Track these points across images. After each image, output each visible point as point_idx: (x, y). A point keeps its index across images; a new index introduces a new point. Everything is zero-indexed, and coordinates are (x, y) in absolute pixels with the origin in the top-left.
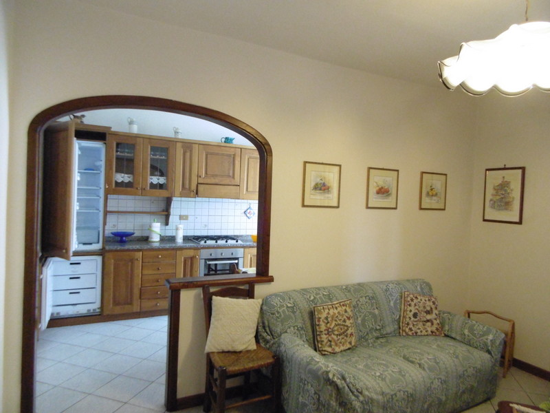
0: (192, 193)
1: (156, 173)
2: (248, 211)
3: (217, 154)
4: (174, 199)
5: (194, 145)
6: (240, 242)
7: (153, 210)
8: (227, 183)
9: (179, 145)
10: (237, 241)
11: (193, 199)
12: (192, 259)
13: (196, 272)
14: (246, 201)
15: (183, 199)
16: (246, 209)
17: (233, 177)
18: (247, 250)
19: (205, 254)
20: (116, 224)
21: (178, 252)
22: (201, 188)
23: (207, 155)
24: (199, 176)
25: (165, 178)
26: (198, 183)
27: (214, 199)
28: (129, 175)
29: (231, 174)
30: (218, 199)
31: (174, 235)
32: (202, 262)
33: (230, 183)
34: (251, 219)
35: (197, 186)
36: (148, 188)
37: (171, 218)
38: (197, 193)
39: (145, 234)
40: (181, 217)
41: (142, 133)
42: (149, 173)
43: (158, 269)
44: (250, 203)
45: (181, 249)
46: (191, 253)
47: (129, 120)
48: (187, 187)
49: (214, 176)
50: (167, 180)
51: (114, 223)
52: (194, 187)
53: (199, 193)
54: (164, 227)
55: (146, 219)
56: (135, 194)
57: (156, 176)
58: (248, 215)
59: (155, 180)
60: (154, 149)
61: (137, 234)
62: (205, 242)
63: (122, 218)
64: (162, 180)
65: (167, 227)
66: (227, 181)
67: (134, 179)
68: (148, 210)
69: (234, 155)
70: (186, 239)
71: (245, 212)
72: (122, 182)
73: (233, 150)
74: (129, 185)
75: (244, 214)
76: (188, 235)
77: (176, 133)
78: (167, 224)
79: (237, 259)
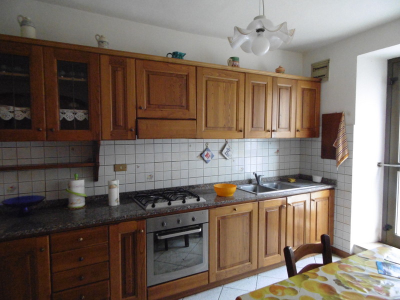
0: (129, 133)
1: (71, 105)
2: (206, 153)
3: (164, 74)
4: (102, 142)
5: (128, 60)
6: (202, 200)
7: (73, 160)
8: (179, 117)
9: (105, 60)
10: (198, 200)
11: (133, 142)
12: (135, 235)
13: (141, 253)
14: (202, 140)
15: (118, 142)
16: (202, 150)
17: (188, 108)
18: (213, 211)
19: (153, 225)
20: (15, 185)
21: (111, 227)
22: (143, 125)
23: (148, 76)
24: (138, 108)
25: (85, 111)
26: (137, 118)
27: (160, 141)
28: (24, 109)
29: (184, 104)
30: (165, 140)
31: (107, 193)
32: (151, 237)
33: (183, 117)
34: (209, 163)
35: (136, 122)
36: (59, 129)
37: (101, 171)
38: (137, 133)
39: (64, 197)
40: (117, 168)
41: (42, 38)
42: (58, 104)
43: (80, 260)
44: (207, 143)
45: (116, 222)
46: (132, 226)
47: (21, 19)
48: (121, 123)
49: (161, 106)
50: (88, 114)
51: (11, 185)
52: (131, 123)
53: (140, 132)
54: (91, 184)
55: (62, 175)
56: (35, 139)
57: (71, 108)
58: (206, 158)
59: (69, 115)
60: (64, 66)
61: (50, 197)
62: (153, 206)
63: (24, 176)
64: (81, 115)
65: (96, 184)
66: (179, 113)
67: (31, 114)
68: (66, 160)
69: (187, 76)
70: (124, 197)
71: (201, 155)
72: (13, 119)
73: (184, 68)
74: (25, 124)
75: (199, 158)
76: (128, 191)
77: (100, 42)
78: (96, 178)
79: (200, 226)
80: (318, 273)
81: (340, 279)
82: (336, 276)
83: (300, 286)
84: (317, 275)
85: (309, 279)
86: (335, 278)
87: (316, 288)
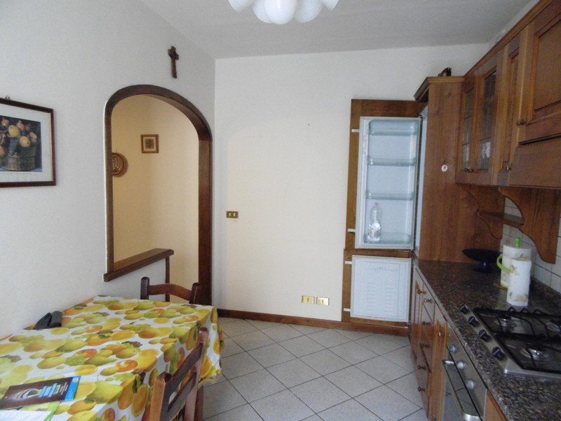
26: (519, 144)
52: (513, 156)
80: (162, 345)
81: (135, 349)
82: (139, 351)
83: (173, 327)
84: (161, 343)
85: (168, 336)
86: (141, 347)
87: (158, 332)
